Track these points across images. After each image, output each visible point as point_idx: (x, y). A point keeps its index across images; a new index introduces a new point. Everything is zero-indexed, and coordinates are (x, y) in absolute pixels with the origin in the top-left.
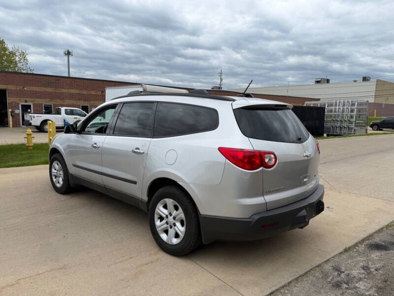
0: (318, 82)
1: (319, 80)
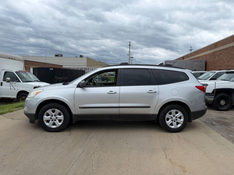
0: (56, 56)
1: (57, 54)
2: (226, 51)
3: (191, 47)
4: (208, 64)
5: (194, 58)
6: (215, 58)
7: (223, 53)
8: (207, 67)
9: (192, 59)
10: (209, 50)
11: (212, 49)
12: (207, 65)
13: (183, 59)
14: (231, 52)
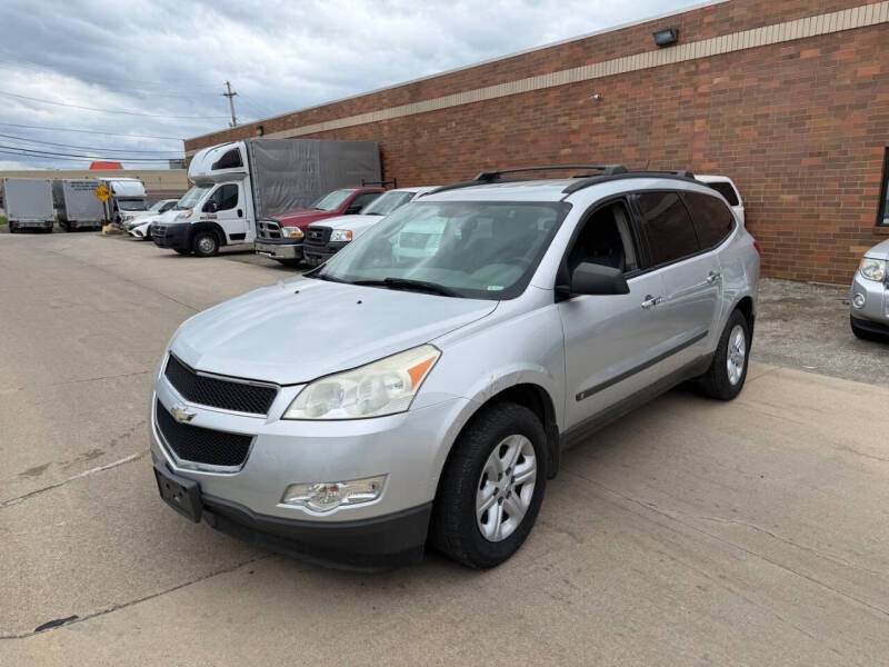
2: (460, 115)
3: (228, 83)
4: (390, 157)
5: (321, 134)
6: (418, 136)
7: (451, 121)
8: (387, 168)
9: (309, 136)
10: (389, 107)
11: (402, 104)
12: (386, 162)
13: (262, 134)
14: (478, 120)
